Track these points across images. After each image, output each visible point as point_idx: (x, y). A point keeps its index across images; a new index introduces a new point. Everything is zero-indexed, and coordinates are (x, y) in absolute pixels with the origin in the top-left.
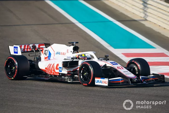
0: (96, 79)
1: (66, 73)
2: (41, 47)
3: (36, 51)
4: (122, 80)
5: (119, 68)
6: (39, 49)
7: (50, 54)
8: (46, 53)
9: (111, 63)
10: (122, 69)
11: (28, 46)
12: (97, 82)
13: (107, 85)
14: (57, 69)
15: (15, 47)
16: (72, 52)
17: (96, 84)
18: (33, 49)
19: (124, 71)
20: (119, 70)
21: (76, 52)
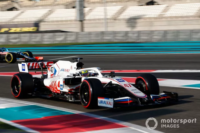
0: (99, 99)
1: (67, 91)
2: (50, 64)
3: (43, 68)
4: (130, 99)
5: (126, 86)
6: (47, 67)
7: (56, 71)
8: (52, 70)
9: (117, 80)
10: (129, 86)
11: (36, 64)
12: (100, 102)
13: (112, 107)
14: (59, 86)
15: (23, 65)
16: (76, 68)
17: (99, 105)
18: (40, 67)
19: (132, 89)
20: (127, 88)
21: (81, 68)
